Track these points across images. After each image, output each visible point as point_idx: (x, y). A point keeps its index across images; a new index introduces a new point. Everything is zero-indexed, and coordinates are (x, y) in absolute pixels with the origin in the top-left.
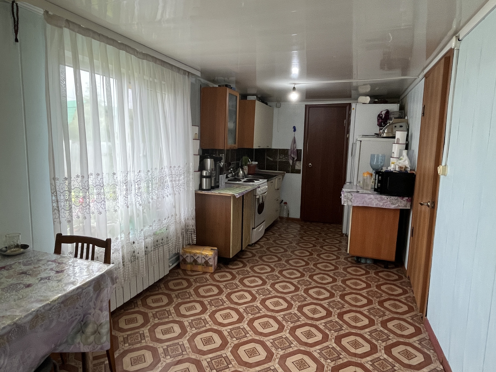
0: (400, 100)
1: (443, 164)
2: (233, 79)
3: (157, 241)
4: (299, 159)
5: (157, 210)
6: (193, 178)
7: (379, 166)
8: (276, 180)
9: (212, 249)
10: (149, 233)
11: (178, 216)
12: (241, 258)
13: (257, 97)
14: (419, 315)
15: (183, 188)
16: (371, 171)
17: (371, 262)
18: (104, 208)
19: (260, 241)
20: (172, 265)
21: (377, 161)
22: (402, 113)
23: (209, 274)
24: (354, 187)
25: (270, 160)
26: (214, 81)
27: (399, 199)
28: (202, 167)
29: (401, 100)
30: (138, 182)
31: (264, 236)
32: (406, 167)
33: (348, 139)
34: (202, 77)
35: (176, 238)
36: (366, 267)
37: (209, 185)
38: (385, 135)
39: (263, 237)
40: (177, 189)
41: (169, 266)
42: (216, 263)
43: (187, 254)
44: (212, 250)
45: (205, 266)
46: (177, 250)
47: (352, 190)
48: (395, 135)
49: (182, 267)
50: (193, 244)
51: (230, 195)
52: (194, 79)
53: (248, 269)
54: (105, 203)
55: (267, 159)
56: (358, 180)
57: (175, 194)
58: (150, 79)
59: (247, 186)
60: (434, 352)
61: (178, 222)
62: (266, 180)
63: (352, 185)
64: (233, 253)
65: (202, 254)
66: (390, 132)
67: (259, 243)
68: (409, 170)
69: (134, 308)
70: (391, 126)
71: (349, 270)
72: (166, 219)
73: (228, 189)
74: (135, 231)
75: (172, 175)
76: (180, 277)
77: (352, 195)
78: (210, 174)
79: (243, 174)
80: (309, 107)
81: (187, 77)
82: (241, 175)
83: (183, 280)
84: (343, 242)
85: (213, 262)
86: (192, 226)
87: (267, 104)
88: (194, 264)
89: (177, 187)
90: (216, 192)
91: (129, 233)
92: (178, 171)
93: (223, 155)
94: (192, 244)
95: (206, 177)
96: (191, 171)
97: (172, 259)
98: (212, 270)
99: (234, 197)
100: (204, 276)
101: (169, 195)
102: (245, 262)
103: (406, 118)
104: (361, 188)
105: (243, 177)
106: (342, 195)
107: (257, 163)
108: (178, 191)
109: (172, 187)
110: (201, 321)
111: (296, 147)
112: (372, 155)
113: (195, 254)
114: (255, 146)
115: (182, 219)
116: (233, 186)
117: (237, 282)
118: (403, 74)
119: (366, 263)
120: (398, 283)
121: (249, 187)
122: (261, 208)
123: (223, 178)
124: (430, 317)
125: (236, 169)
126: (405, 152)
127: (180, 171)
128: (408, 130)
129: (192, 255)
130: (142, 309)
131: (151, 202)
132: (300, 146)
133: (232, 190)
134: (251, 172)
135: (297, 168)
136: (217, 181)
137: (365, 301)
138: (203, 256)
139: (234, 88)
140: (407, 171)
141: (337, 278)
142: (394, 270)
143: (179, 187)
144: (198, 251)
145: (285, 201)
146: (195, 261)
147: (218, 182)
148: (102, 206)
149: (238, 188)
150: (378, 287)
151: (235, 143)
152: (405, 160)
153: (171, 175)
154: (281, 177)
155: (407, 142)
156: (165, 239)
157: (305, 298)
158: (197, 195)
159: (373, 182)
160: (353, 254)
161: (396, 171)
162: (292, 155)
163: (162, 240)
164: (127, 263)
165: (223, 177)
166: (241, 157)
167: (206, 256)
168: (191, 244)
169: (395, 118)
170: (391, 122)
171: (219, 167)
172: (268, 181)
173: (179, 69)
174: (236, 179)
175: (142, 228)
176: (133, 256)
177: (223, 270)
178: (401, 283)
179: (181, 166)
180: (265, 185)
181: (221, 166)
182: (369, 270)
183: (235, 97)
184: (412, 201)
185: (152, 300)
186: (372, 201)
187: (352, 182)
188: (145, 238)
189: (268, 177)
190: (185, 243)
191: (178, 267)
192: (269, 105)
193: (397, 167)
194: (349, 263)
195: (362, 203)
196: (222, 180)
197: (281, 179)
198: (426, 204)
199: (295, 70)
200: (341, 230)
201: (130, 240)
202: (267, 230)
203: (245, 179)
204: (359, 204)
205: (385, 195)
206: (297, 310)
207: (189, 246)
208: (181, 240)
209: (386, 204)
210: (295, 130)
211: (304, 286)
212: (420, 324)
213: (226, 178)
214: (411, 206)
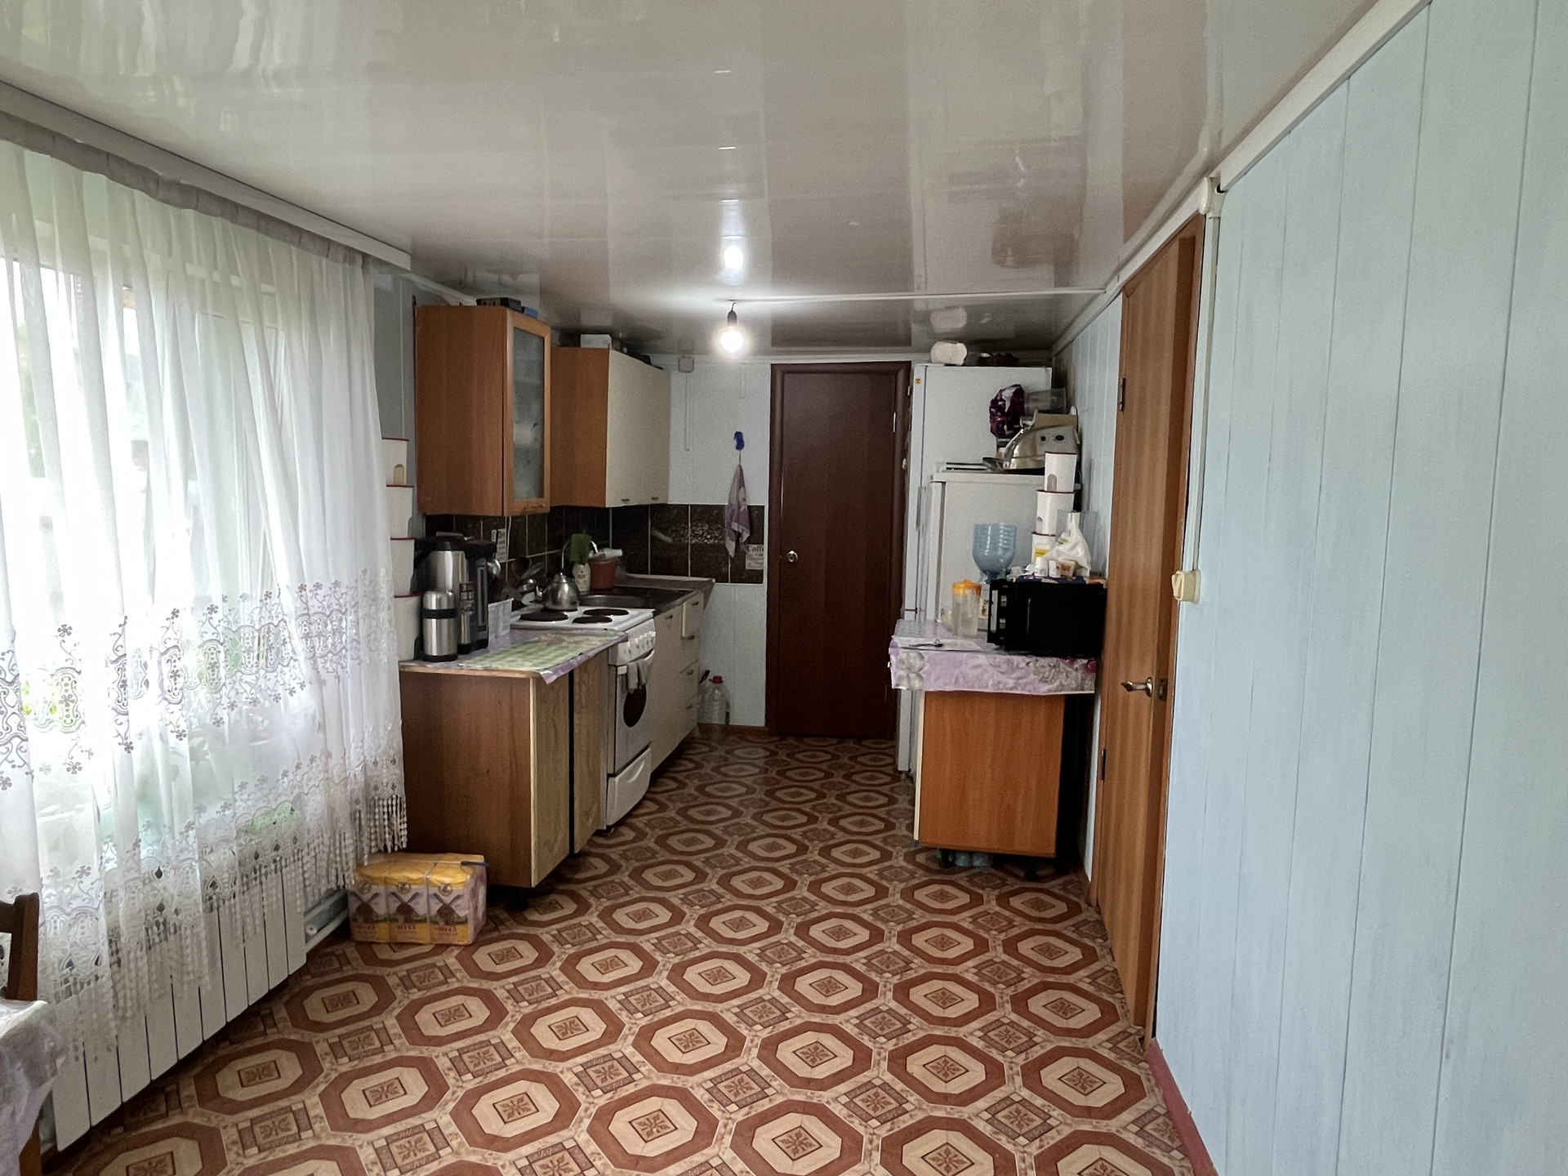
0: (1054, 353)
1: (1187, 565)
2: (532, 279)
3: (257, 856)
4: (755, 538)
5: (252, 744)
6: (390, 621)
7: (999, 562)
8: (682, 609)
9: (463, 864)
10: (221, 833)
11: (334, 761)
12: (570, 881)
13: (614, 339)
14: (1132, 1031)
15: (355, 656)
16: (977, 576)
17: (985, 864)
18: (18, 762)
19: (634, 813)
20: (319, 931)
21: (994, 547)
22: (1059, 395)
23: (456, 952)
24: (929, 629)
25: (662, 541)
26: (461, 286)
27: (1063, 664)
28: (424, 579)
29: (1057, 355)
30: (171, 652)
31: (649, 796)
32: (1078, 567)
33: (904, 473)
34: (414, 271)
35: (330, 838)
36: (970, 879)
37: (449, 643)
38: (1014, 464)
39: (644, 798)
40: (328, 665)
41: (308, 938)
42: (480, 914)
43: (375, 889)
44: (464, 867)
45: (442, 923)
46: (334, 878)
47: (921, 641)
48: (1043, 462)
49: (360, 933)
50: (396, 849)
51: (523, 676)
52: (389, 278)
53: (594, 920)
54: (23, 744)
55: (654, 538)
56: (940, 608)
57: (321, 683)
58: (211, 274)
59: (582, 638)
60: (1182, 1156)
61: (337, 781)
62: (649, 612)
63: (922, 619)
64: (539, 870)
65: (428, 883)
66: (1029, 454)
67: (633, 821)
68: (1088, 574)
69: (166, 1116)
70: (1031, 436)
71: (921, 895)
72: (290, 774)
73: (519, 652)
74: (162, 830)
75: (308, 614)
76: (348, 971)
77: (922, 657)
78: (452, 601)
79: (573, 594)
80: (784, 373)
81: (359, 271)
82: (565, 597)
83: (361, 984)
84: (900, 798)
85: (470, 905)
86: (390, 786)
87: (647, 360)
88: (401, 919)
89: (330, 655)
90: (473, 666)
91: (137, 844)
92: (333, 600)
93: (503, 531)
94: (393, 850)
95: (439, 614)
96: (381, 596)
97: (317, 911)
98: (466, 934)
99: (539, 680)
100: (438, 960)
101: (298, 688)
102: (585, 894)
103: (1073, 411)
104: (949, 630)
105: (573, 603)
106: (893, 658)
107: (619, 553)
108: (335, 671)
109: (311, 658)
110: (420, 1139)
111: (744, 500)
112: (977, 527)
113: (403, 887)
114: (612, 501)
115: (353, 765)
116: (537, 639)
117: (556, 973)
118: (1059, 283)
119: (972, 867)
120: (1065, 927)
121: (591, 640)
122: (635, 705)
123: (501, 614)
124: (1163, 1038)
125: (546, 581)
126: (1073, 519)
127: (342, 601)
128: (1079, 448)
129: (394, 889)
130: (196, 1116)
131: (226, 719)
132: (758, 494)
133: (531, 654)
134: (601, 585)
135: (750, 565)
136: (480, 624)
137: (972, 1001)
138: (433, 890)
139: (528, 309)
140: (1082, 577)
141: (883, 927)
142: (1054, 885)
143: (335, 658)
144: (415, 876)
145: (717, 674)
146: (406, 910)
147: (485, 628)
148: (13, 756)
149: (554, 648)
150: (1010, 946)
151: (541, 495)
152: (1075, 545)
153: (304, 615)
154: (700, 597)
155: (1078, 486)
156: (287, 848)
157: (785, 1011)
158: (406, 677)
159: (984, 611)
160: (930, 841)
161: (1048, 577)
162: (735, 526)
163: (277, 848)
164: (132, 956)
165: (502, 608)
166: (568, 536)
167: (445, 889)
168: (389, 850)
169: (1040, 412)
170: (1030, 423)
171: (485, 578)
172: (655, 614)
173: (328, 243)
174: (545, 610)
175: (191, 819)
176: (157, 924)
177: (507, 932)
178: (1077, 928)
179: (345, 582)
180: (646, 630)
181: (495, 572)
182: (981, 892)
183: (535, 343)
184: (1097, 670)
185: (239, 1072)
186: (982, 674)
187: (923, 608)
188: (205, 850)
189: (657, 600)
190: (366, 850)
191: (342, 934)
192: (656, 364)
193: (1053, 565)
194: (920, 872)
195: (953, 681)
196: (497, 619)
197: (702, 603)
198: (1142, 687)
199: (734, 256)
200: (891, 760)
201: (139, 870)
202: (657, 776)
203: (580, 611)
204: (946, 684)
205: (1019, 654)
206: (759, 1057)
207: (381, 859)
208: (349, 842)
209: (1024, 681)
210: (740, 445)
211: (779, 965)
212: (1136, 1062)
213: (513, 610)
214: (1098, 684)
